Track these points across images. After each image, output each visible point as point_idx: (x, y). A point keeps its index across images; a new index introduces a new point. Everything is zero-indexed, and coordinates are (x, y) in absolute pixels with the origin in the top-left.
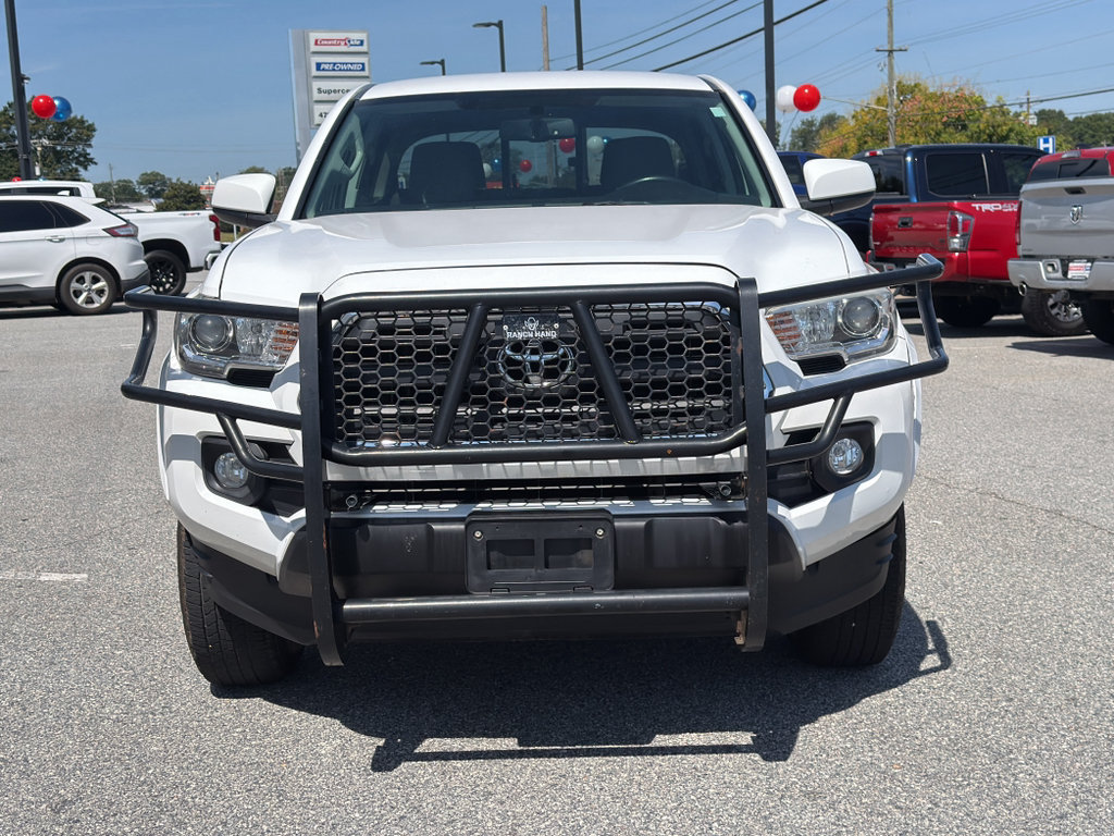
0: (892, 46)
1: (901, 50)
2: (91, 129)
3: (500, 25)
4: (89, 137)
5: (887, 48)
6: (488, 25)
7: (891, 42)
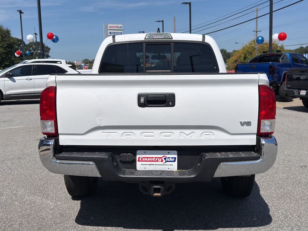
0: (257, 30)
1: (259, 31)
2: (49, 49)
3: (163, 21)
4: (49, 51)
5: (256, 31)
6: (160, 21)
7: (257, 29)
